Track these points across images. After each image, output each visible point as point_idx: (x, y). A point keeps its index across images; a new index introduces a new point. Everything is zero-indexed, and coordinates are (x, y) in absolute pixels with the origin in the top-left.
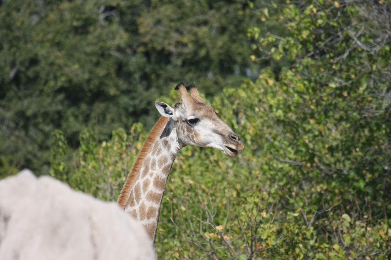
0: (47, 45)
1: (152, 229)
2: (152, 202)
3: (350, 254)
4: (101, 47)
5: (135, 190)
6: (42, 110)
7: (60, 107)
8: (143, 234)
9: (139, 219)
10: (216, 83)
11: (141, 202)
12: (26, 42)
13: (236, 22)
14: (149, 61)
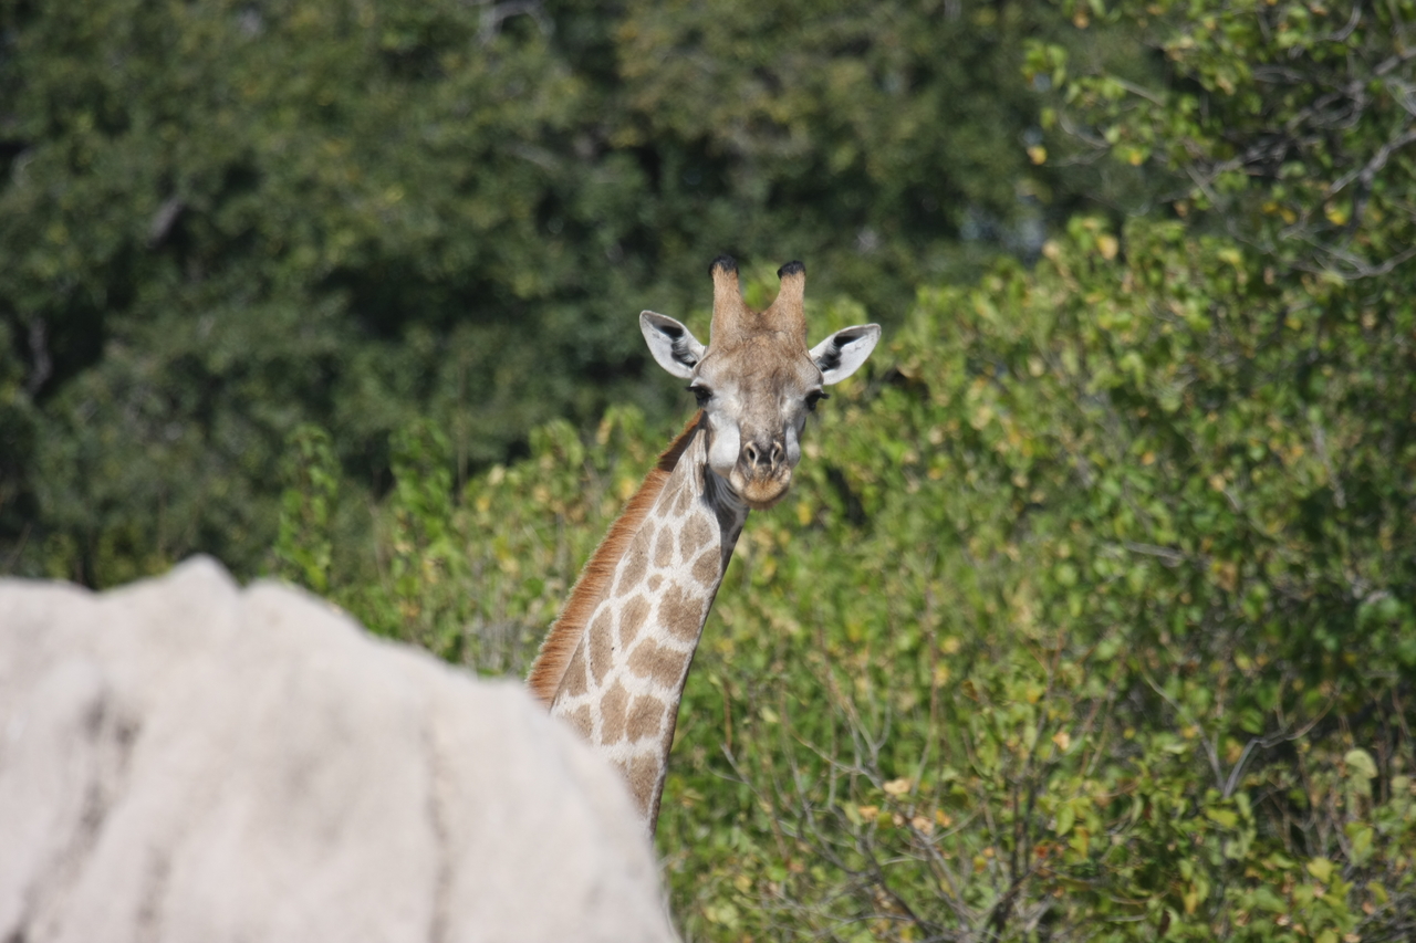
0: (289, 116)
1: (644, 779)
2: (649, 678)
3: (1367, 895)
4: (485, 129)
5: (593, 637)
6: (266, 353)
7: (329, 342)
8: (616, 796)
9: (600, 739)
10: (890, 269)
11: (609, 679)
12: (213, 106)
13: (967, 51)
14: (654, 184)
